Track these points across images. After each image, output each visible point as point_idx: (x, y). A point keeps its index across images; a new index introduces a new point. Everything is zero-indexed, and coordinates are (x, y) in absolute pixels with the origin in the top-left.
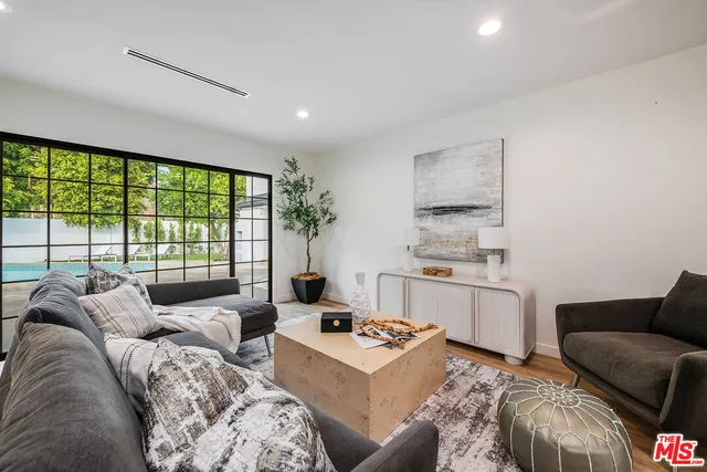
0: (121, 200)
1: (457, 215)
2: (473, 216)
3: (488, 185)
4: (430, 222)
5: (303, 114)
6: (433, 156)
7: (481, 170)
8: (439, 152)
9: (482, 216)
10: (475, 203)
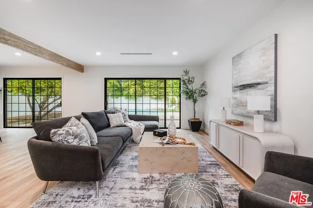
0: (164, 91)
1: (250, 89)
2: (258, 89)
3: (267, 68)
4: (239, 95)
5: (175, 53)
6: (239, 56)
7: (264, 58)
8: (242, 53)
9: (263, 89)
10: (259, 81)
